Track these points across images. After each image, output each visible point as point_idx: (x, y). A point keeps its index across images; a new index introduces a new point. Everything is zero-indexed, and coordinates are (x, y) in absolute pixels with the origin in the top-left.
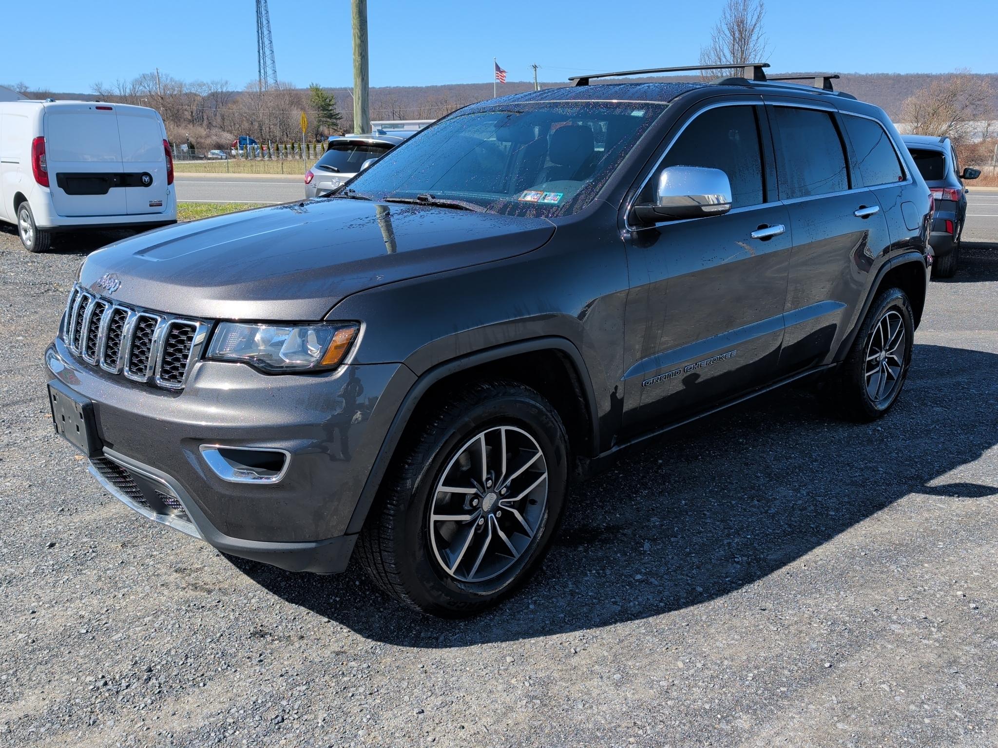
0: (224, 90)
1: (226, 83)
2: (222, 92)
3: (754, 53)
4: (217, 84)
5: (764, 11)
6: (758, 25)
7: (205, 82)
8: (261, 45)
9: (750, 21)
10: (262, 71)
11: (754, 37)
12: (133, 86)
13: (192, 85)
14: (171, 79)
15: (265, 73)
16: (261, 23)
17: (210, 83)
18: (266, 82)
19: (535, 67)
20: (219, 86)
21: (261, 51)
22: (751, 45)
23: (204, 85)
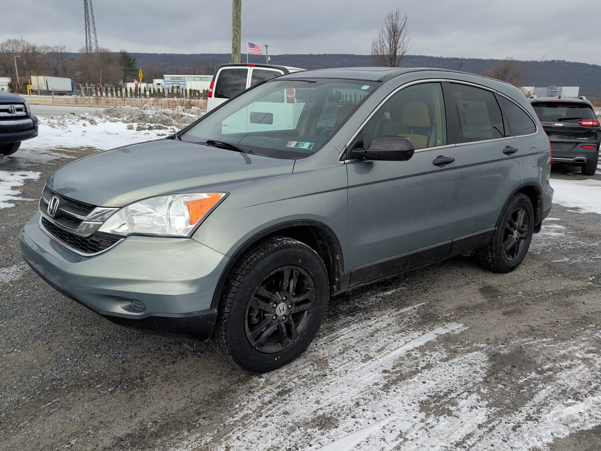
0: (63, 52)
1: (64, 47)
2: (61, 52)
3: (403, 44)
4: (58, 48)
5: (407, 21)
6: (404, 29)
7: (50, 46)
8: (87, 24)
9: (400, 26)
10: (88, 41)
11: (402, 35)
12: (1, 47)
13: (41, 48)
14: (27, 43)
15: (90, 42)
16: (88, 11)
17: (53, 47)
18: (91, 48)
19: (266, 46)
20: (59, 49)
21: (87, 28)
22: (400, 40)
23: (50, 48)
